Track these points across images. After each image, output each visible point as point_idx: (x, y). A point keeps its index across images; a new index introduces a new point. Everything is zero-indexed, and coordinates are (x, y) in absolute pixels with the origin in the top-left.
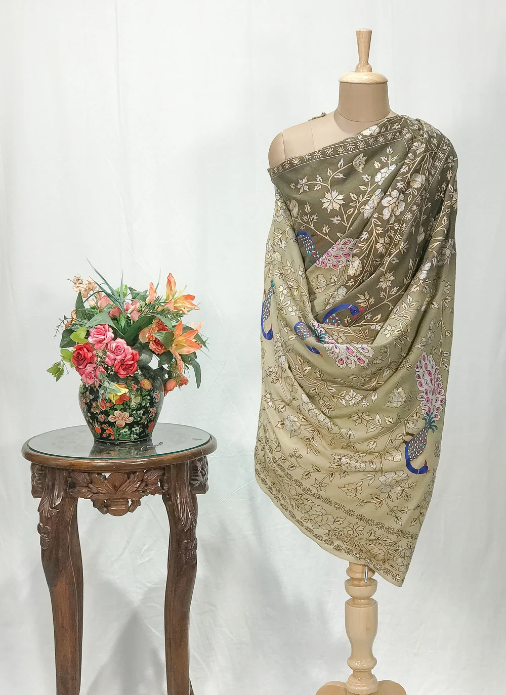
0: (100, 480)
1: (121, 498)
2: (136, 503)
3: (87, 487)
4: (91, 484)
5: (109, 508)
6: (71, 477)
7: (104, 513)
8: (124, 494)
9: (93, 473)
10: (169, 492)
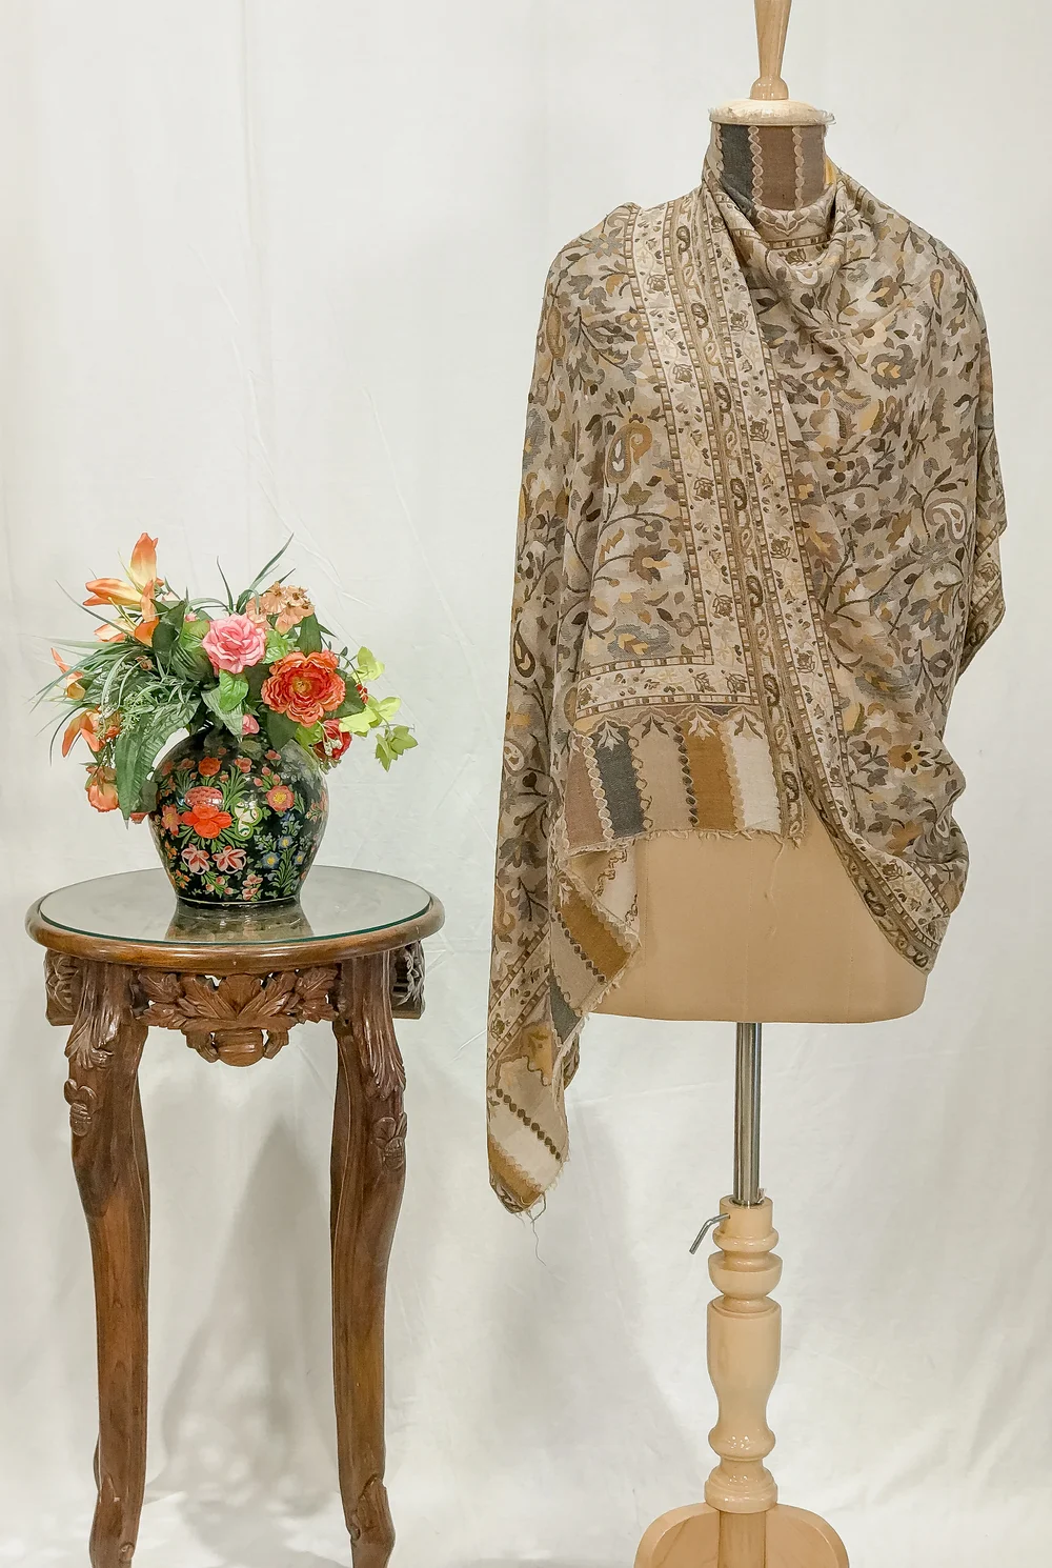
0: (202, 988)
1: (246, 1029)
2: (279, 1039)
3: (175, 1003)
4: (183, 997)
5: (221, 1051)
6: (138, 982)
7: (211, 1060)
8: (252, 1020)
9: (187, 975)
10: (348, 1015)
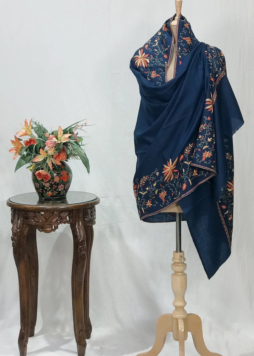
0: (39, 215)
1: (49, 225)
2: (56, 228)
3: (34, 219)
4: (35, 217)
5: (43, 229)
6: (26, 214)
7: (41, 231)
8: (50, 222)
9: (36, 212)
10: (73, 223)
